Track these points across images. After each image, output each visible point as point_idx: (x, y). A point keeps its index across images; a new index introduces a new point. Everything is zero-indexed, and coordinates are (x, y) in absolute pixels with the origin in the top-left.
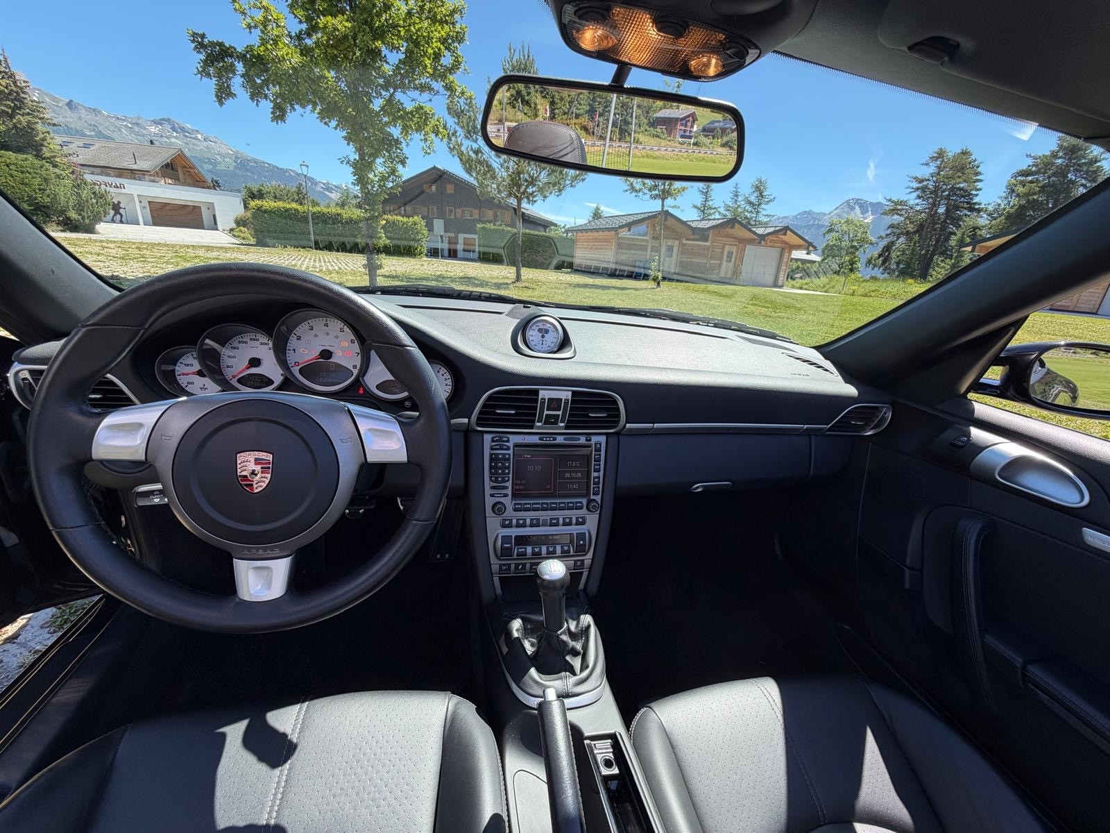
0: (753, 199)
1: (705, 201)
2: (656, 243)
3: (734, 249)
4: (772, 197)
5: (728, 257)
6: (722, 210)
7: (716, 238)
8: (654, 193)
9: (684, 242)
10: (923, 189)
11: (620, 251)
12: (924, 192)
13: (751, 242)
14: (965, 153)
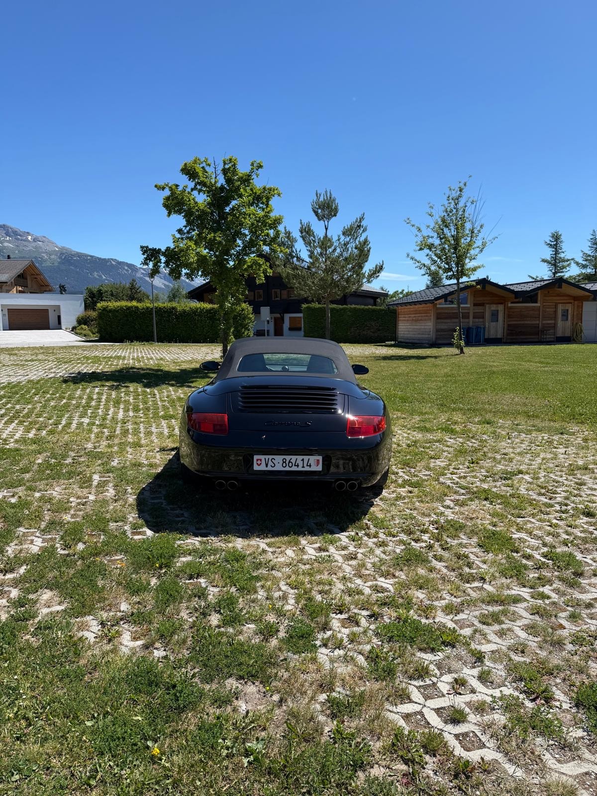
2: (479, 309)
3: (569, 307)
5: (563, 315)
7: (547, 298)
8: (449, 274)
9: (510, 305)
11: (439, 321)
13: (586, 299)
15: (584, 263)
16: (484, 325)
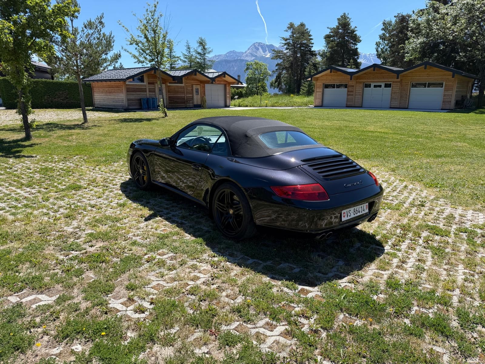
0: (200, 50)
1: (170, 53)
2: (152, 87)
3: (199, 87)
4: (210, 50)
5: (196, 92)
6: (182, 58)
7: (188, 81)
9: (169, 84)
10: (288, 44)
11: (129, 93)
12: (288, 46)
13: (207, 82)
14: (302, 25)
15: (184, 59)
16: (156, 96)
